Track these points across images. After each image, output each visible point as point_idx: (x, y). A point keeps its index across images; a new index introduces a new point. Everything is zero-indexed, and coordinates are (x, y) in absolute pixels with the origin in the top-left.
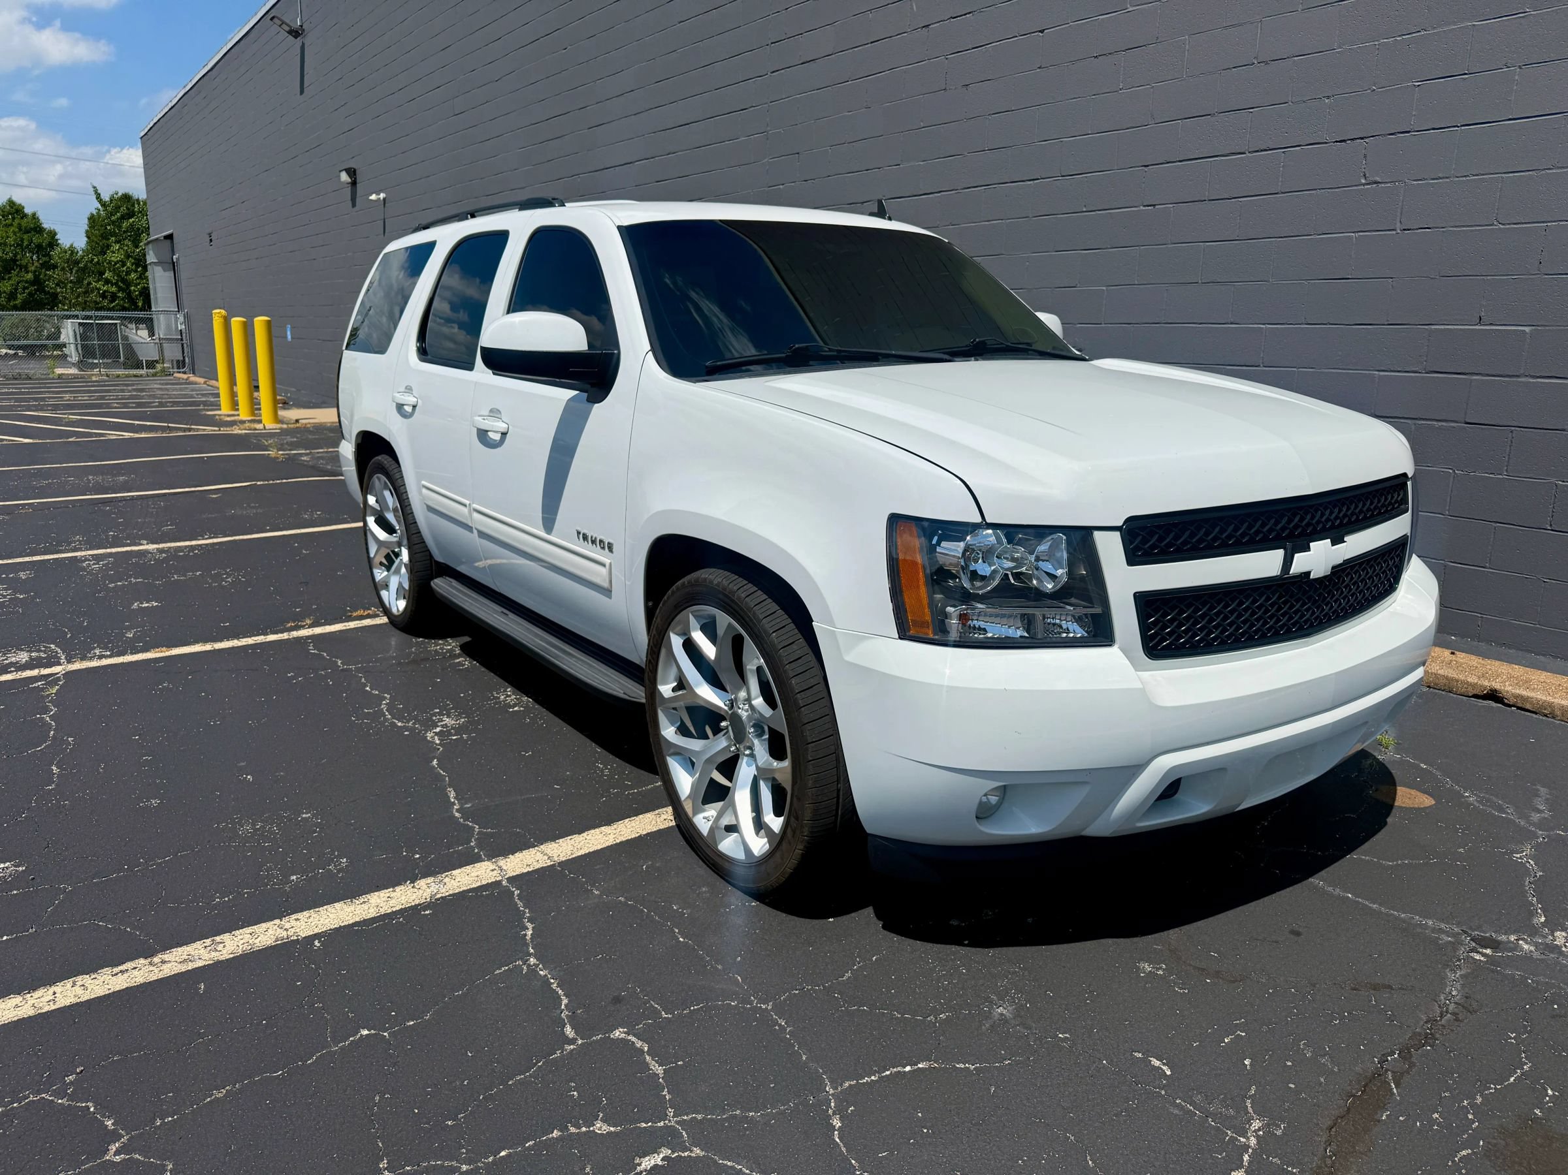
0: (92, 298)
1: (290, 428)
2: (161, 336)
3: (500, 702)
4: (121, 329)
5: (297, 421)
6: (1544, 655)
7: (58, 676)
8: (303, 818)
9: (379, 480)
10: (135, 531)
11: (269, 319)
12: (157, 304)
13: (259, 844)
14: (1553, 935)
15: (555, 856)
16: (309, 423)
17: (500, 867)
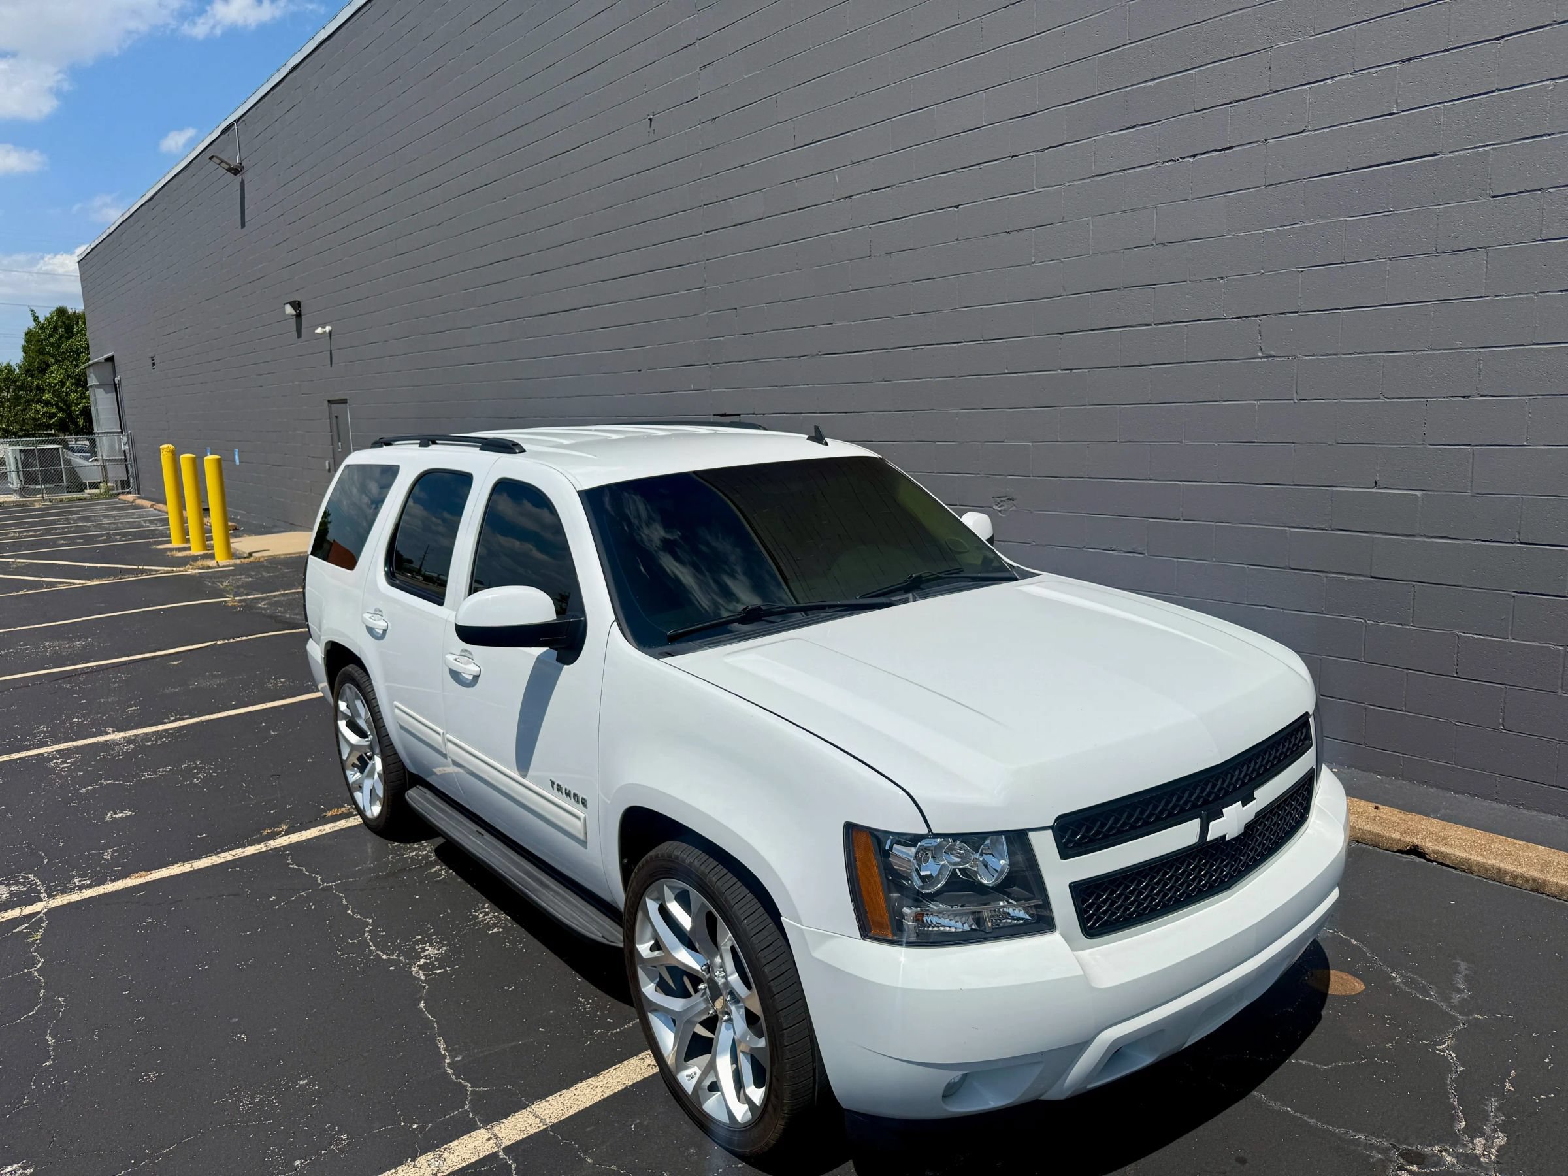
0: (30, 415)
1: (244, 564)
2: (105, 458)
3: (479, 922)
4: (63, 454)
5: (250, 555)
6: (1463, 793)
7: (40, 915)
8: (300, 1086)
9: (349, 689)
10: (99, 715)
11: (219, 457)
12: (99, 425)
13: (260, 1121)
14: (1473, 1143)
15: (547, 1117)
16: (263, 557)
17: (495, 1135)
